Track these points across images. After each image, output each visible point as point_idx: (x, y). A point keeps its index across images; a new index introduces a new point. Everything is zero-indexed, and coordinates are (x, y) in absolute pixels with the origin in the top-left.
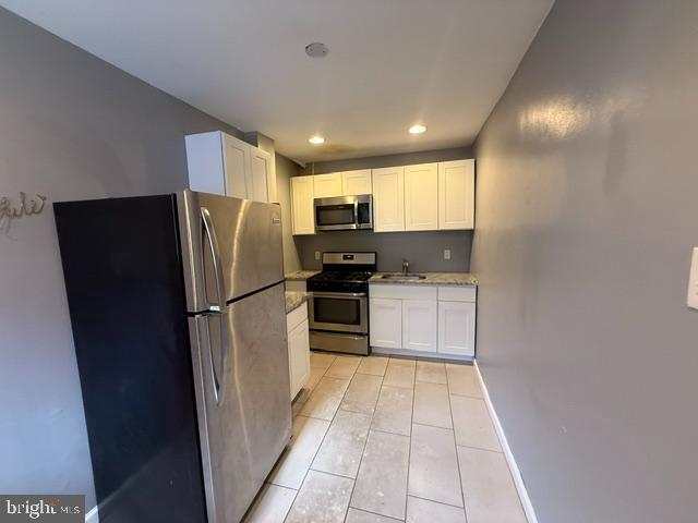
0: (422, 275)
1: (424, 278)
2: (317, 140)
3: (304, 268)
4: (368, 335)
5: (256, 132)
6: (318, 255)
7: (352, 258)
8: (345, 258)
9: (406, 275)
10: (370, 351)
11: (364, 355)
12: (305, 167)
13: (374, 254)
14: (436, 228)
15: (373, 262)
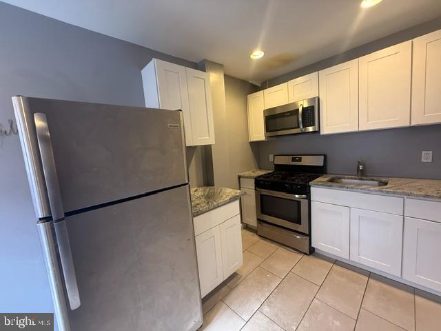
0: (384, 180)
1: (386, 184)
2: (258, 55)
3: (260, 168)
4: (310, 235)
5: (205, 60)
6: (271, 158)
7: (300, 160)
8: (294, 160)
9: (361, 179)
10: (312, 251)
11: (305, 254)
12: (260, 85)
13: (323, 157)
14: (407, 124)
15: (321, 164)
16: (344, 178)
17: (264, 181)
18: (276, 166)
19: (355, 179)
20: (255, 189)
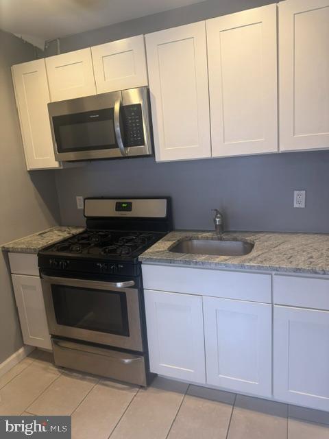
1: (251, 248)
3: (59, 223)
4: (145, 354)
6: (79, 203)
7: (129, 208)
8: (119, 207)
9: (221, 239)
10: (152, 380)
11: (142, 387)
12: (42, 48)
13: (165, 201)
14: (274, 150)
15: (163, 214)
16: (198, 239)
17: (58, 258)
18: (90, 219)
19: (212, 239)
20: (41, 277)
